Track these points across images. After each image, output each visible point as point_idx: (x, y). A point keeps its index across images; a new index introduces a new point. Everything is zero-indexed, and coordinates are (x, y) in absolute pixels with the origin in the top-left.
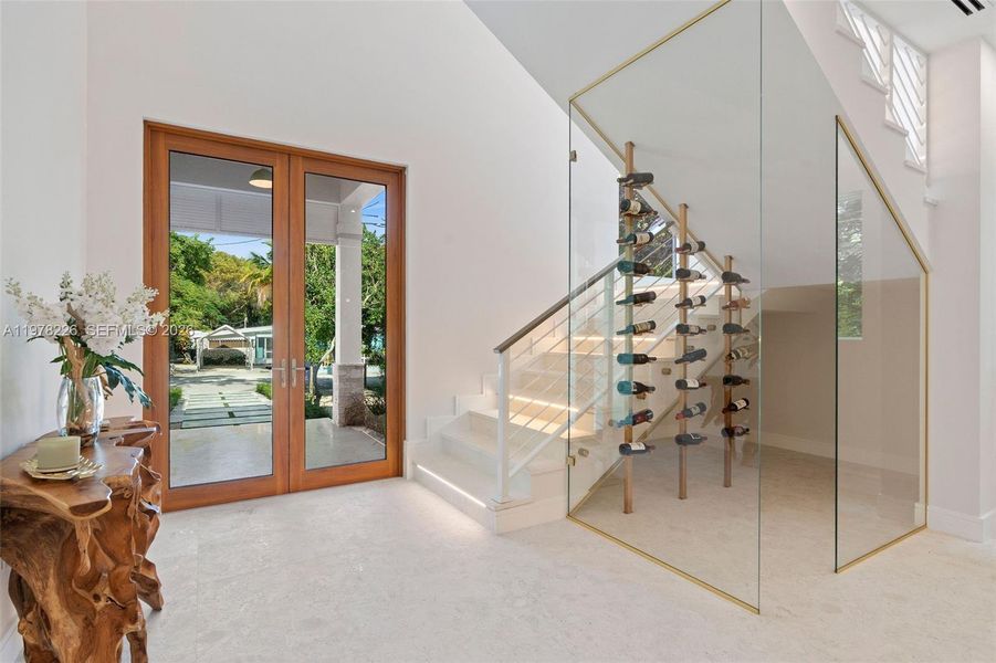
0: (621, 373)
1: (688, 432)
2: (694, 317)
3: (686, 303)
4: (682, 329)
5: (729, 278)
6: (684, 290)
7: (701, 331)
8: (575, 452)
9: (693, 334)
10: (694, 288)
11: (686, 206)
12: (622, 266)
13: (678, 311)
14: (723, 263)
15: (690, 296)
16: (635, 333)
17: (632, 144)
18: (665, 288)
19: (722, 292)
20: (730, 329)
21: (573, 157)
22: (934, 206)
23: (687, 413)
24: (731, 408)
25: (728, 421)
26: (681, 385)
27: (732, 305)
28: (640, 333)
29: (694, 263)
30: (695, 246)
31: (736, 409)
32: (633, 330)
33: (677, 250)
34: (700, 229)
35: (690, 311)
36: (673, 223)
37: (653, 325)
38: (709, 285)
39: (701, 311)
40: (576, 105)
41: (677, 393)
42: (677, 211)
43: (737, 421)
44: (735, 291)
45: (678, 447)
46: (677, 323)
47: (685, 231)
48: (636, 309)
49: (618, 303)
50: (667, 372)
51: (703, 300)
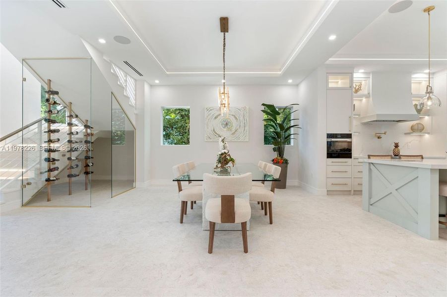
0: (46, 155)
1: (72, 174)
2: (74, 138)
3: (71, 133)
4: (70, 142)
5: (86, 127)
6: (71, 129)
7: (76, 142)
8: (25, 184)
9: (73, 143)
10: (74, 129)
11: (71, 103)
12: (46, 120)
13: (68, 136)
14: (84, 121)
15: (73, 131)
16: (52, 142)
17: (50, 80)
18: (63, 128)
19: (84, 131)
20: (87, 142)
21: (24, 80)
22: (136, 115)
23: (72, 167)
24: (87, 166)
25: (86, 169)
26: (69, 159)
27: (87, 135)
28: (54, 142)
29: (74, 121)
30: (74, 116)
31: (89, 166)
32: (50, 141)
33: (68, 117)
34: (76, 110)
35: (73, 136)
36: (66, 107)
37: (59, 140)
38: (79, 128)
39: (77, 136)
40: (25, 61)
41: (68, 162)
42: (68, 104)
43: (90, 169)
44: (89, 131)
45: (68, 179)
46: (68, 139)
47: (71, 110)
48: (52, 134)
49: (45, 132)
50: (64, 155)
51: (77, 133)
